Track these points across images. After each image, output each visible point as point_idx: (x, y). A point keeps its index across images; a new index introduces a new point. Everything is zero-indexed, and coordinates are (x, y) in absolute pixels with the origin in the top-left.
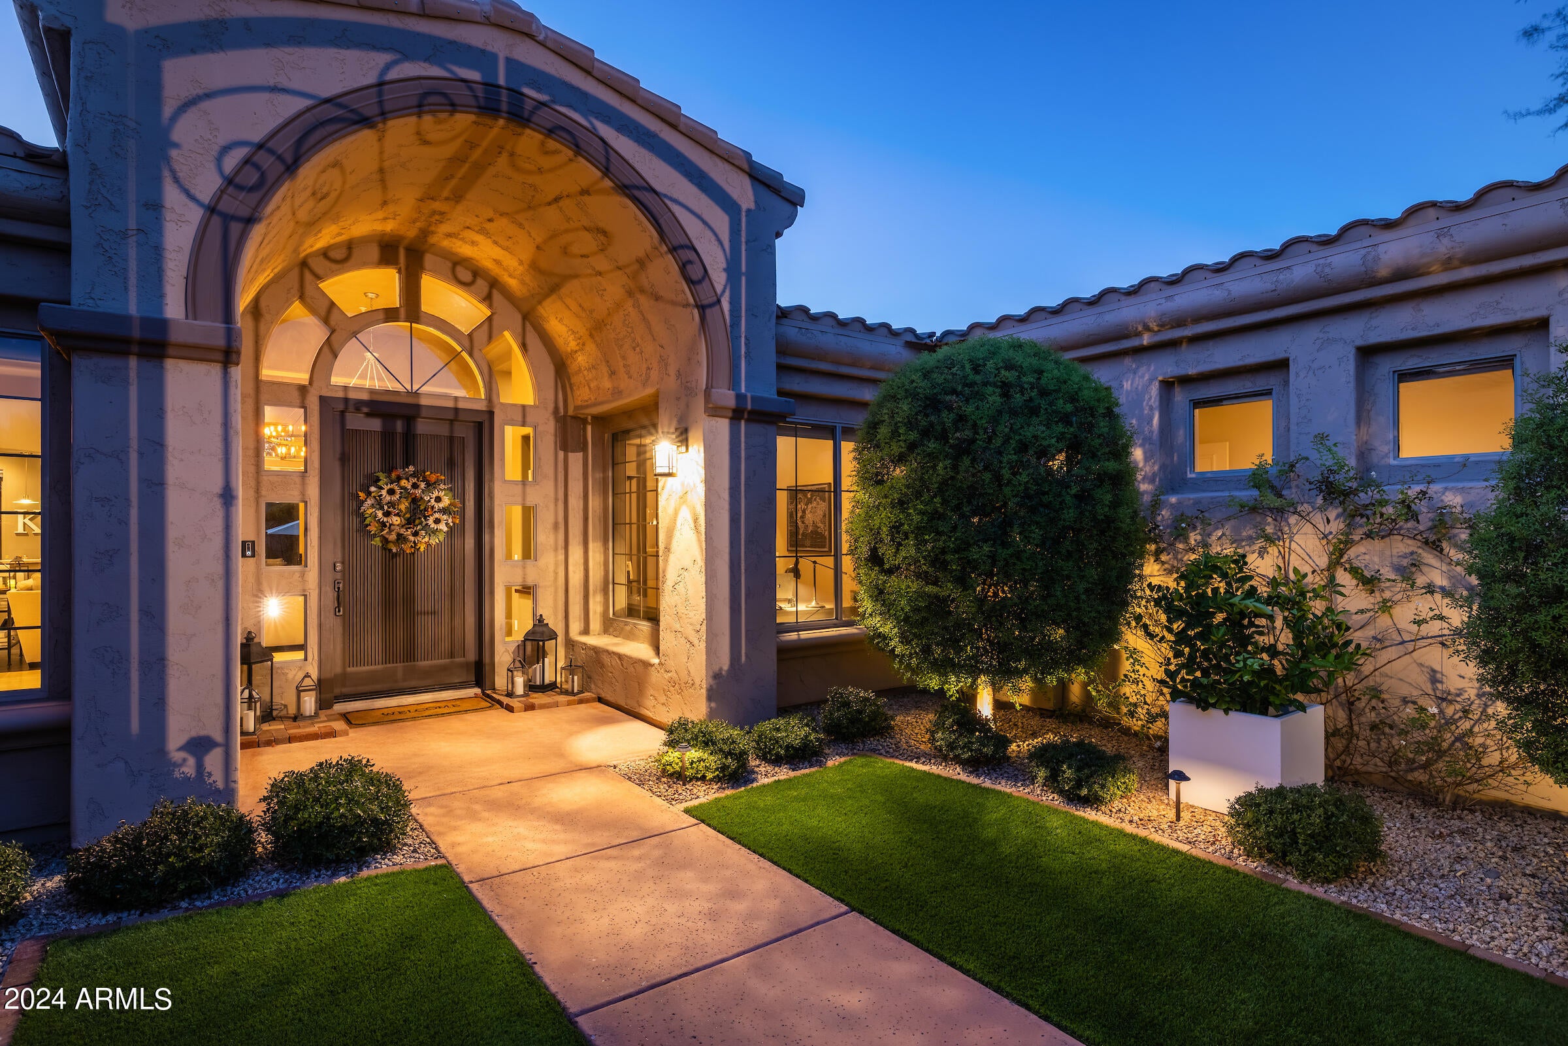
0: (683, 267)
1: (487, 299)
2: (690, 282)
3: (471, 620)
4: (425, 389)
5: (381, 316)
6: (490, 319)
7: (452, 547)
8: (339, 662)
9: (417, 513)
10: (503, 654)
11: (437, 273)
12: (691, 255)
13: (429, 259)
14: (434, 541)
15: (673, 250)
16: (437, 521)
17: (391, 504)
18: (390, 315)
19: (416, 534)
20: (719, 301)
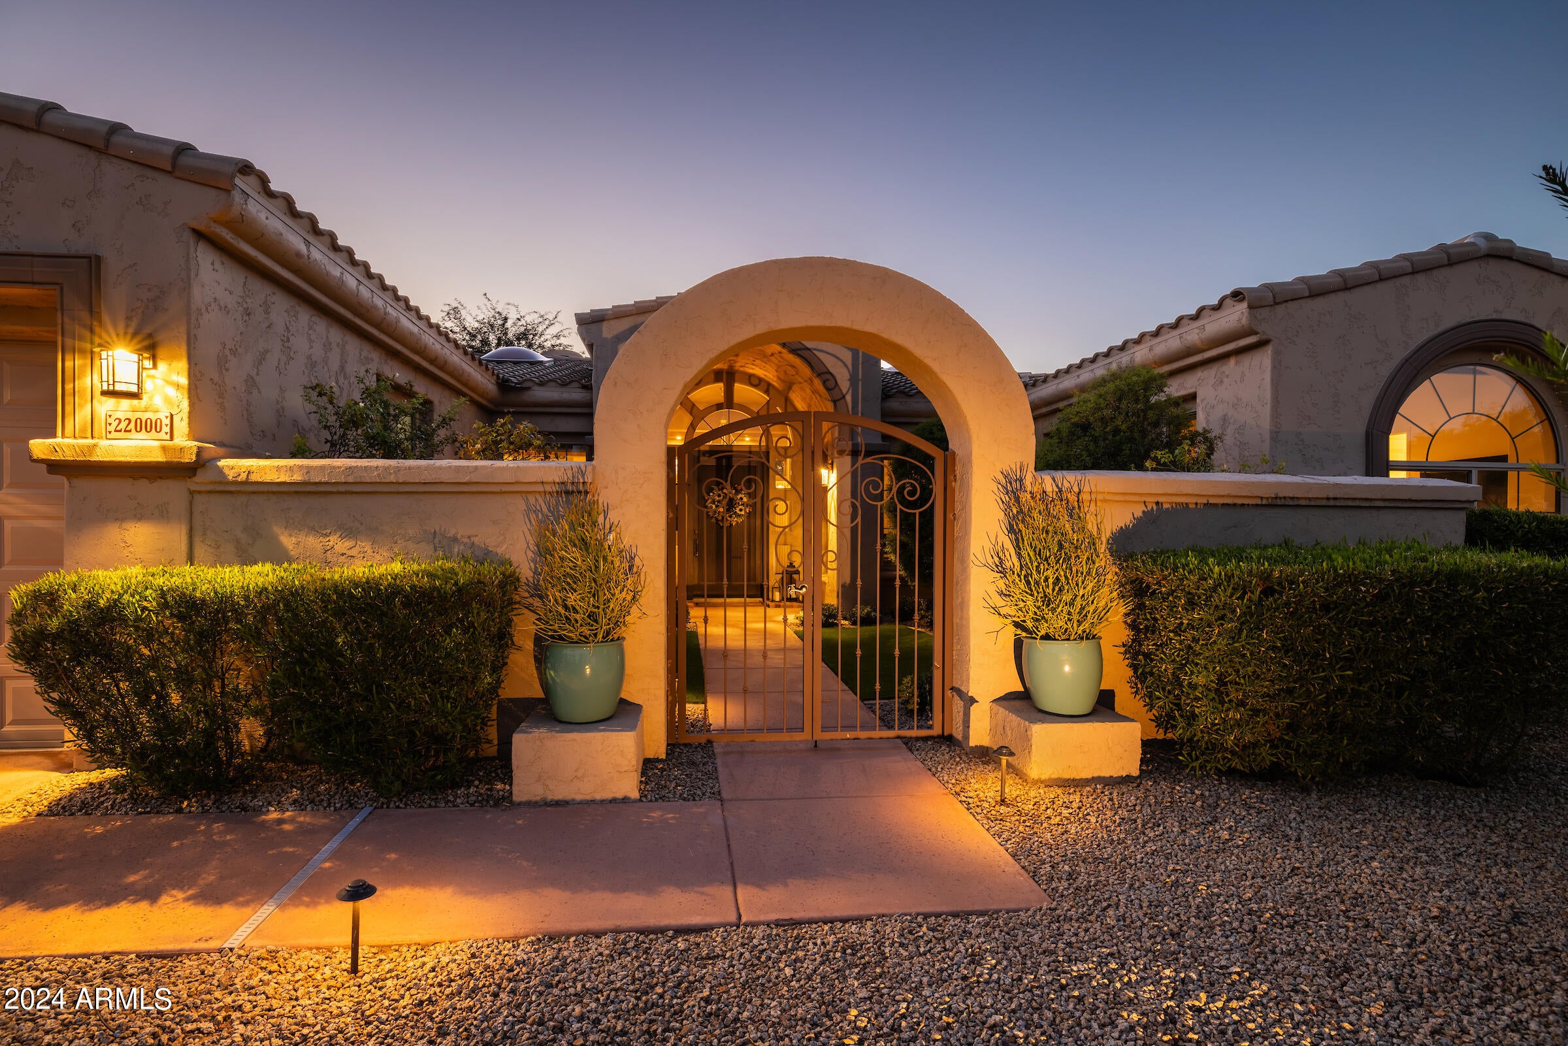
0: (824, 383)
1: (767, 392)
2: (828, 389)
3: (758, 562)
4: (735, 443)
5: (715, 408)
6: (768, 402)
7: (749, 523)
8: (696, 579)
9: (731, 504)
10: (774, 579)
11: (741, 382)
12: (829, 377)
13: (737, 376)
14: (740, 520)
15: (819, 375)
16: (741, 510)
17: (719, 501)
18: (719, 406)
19: (730, 517)
20: (844, 397)
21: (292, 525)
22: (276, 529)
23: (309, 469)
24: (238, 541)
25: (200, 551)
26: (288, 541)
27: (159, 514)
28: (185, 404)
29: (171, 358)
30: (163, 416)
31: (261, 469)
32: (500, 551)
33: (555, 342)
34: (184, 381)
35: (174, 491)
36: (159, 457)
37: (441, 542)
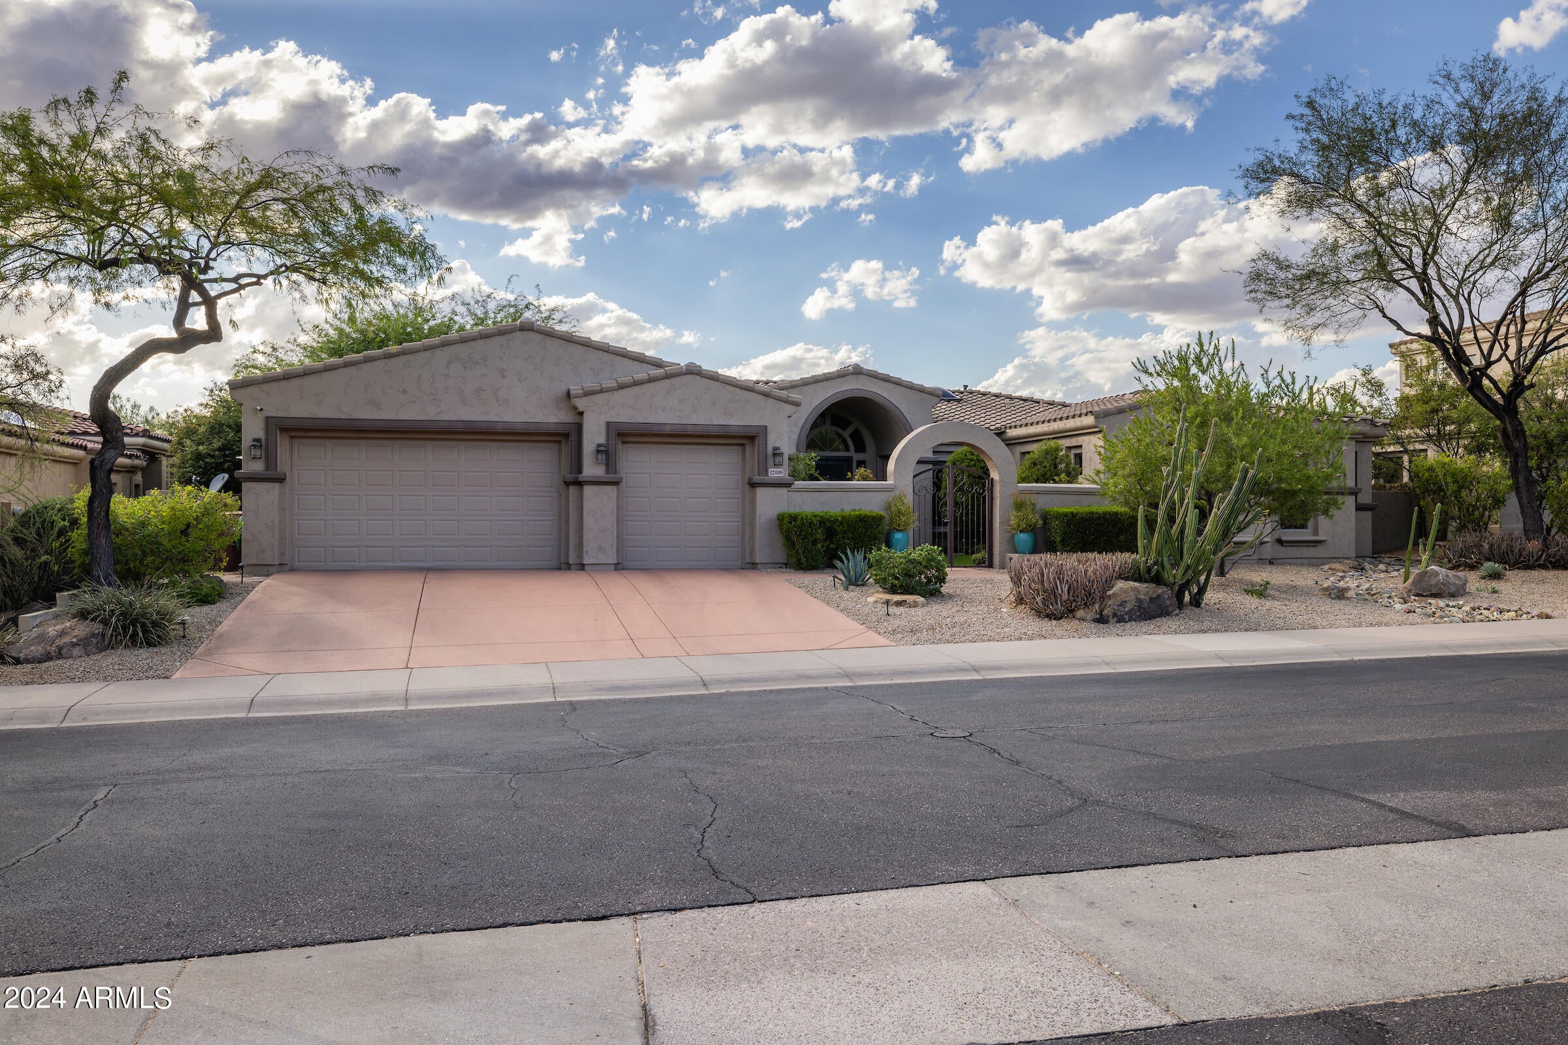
21: (813, 501)
24: (799, 506)
25: (790, 507)
27: (780, 497)
36: (784, 482)
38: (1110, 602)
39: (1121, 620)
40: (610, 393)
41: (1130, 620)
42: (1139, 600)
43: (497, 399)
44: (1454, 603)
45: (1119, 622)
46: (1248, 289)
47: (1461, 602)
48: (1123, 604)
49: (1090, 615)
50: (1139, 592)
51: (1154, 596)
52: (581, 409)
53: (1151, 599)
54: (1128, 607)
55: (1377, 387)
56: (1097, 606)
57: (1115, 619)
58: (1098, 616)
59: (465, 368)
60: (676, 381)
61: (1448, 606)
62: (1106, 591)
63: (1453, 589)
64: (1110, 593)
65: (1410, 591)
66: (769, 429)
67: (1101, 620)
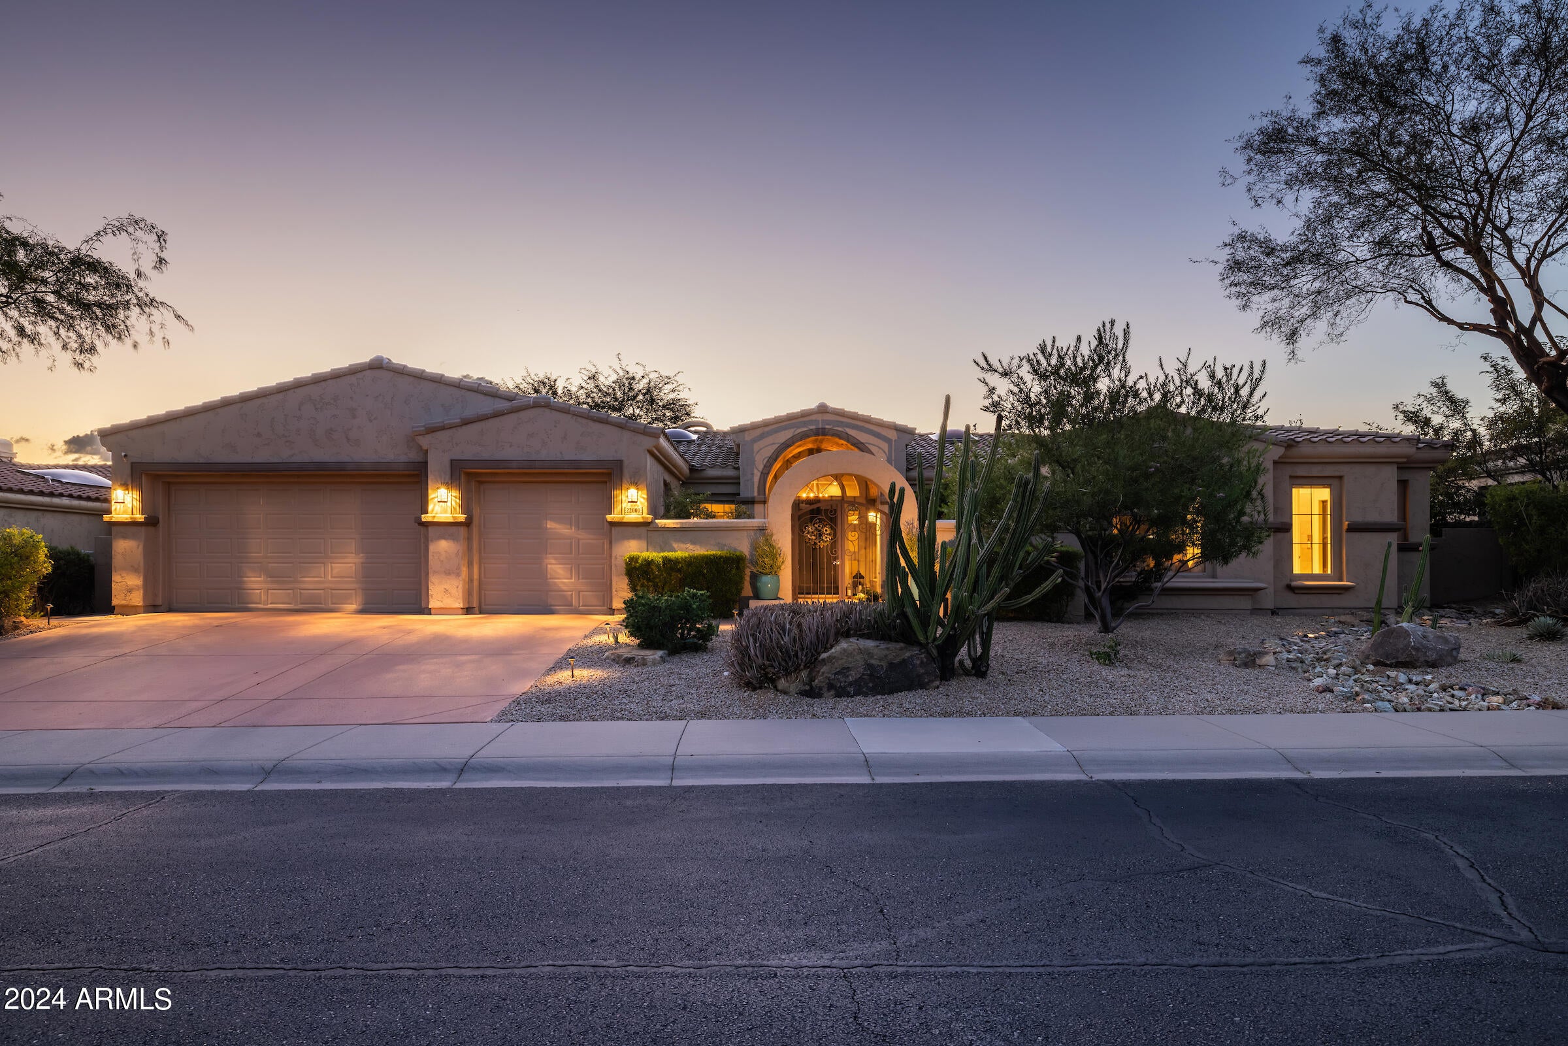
21: (678, 541)
22: (672, 542)
23: (682, 523)
24: (661, 546)
25: (649, 548)
26: (675, 545)
27: (637, 537)
28: (646, 504)
29: (642, 490)
30: (640, 507)
31: (669, 524)
32: (739, 549)
33: (672, 396)
34: (645, 496)
35: (643, 530)
36: (641, 520)
37: (721, 546)
38: (824, 669)
39: (841, 693)
40: (454, 430)
41: (856, 694)
42: (870, 667)
43: (348, 439)
44: (1419, 678)
45: (838, 695)
46: (1227, 282)
47: (1429, 677)
48: (844, 671)
49: (793, 688)
50: (870, 655)
51: (897, 660)
52: (425, 448)
53: (891, 665)
54: (853, 676)
55: (1457, 406)
56: (804, 674)
57: (832, 692)
58: (807, 688)
59: (316, 409)
60: (523, 415)
61: (1410, 681)
62: (819, 654)
63: (1431, 656)
64: (824, 655)
65: (1368, 657)
66: (626, 463)
67: (812, 693)
